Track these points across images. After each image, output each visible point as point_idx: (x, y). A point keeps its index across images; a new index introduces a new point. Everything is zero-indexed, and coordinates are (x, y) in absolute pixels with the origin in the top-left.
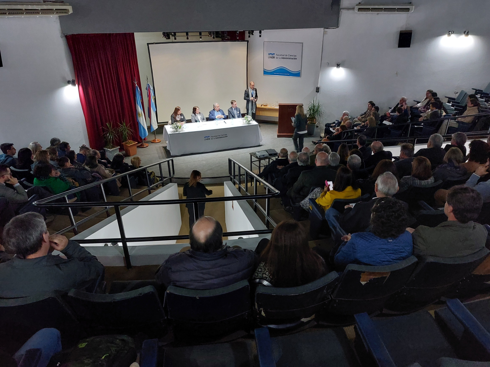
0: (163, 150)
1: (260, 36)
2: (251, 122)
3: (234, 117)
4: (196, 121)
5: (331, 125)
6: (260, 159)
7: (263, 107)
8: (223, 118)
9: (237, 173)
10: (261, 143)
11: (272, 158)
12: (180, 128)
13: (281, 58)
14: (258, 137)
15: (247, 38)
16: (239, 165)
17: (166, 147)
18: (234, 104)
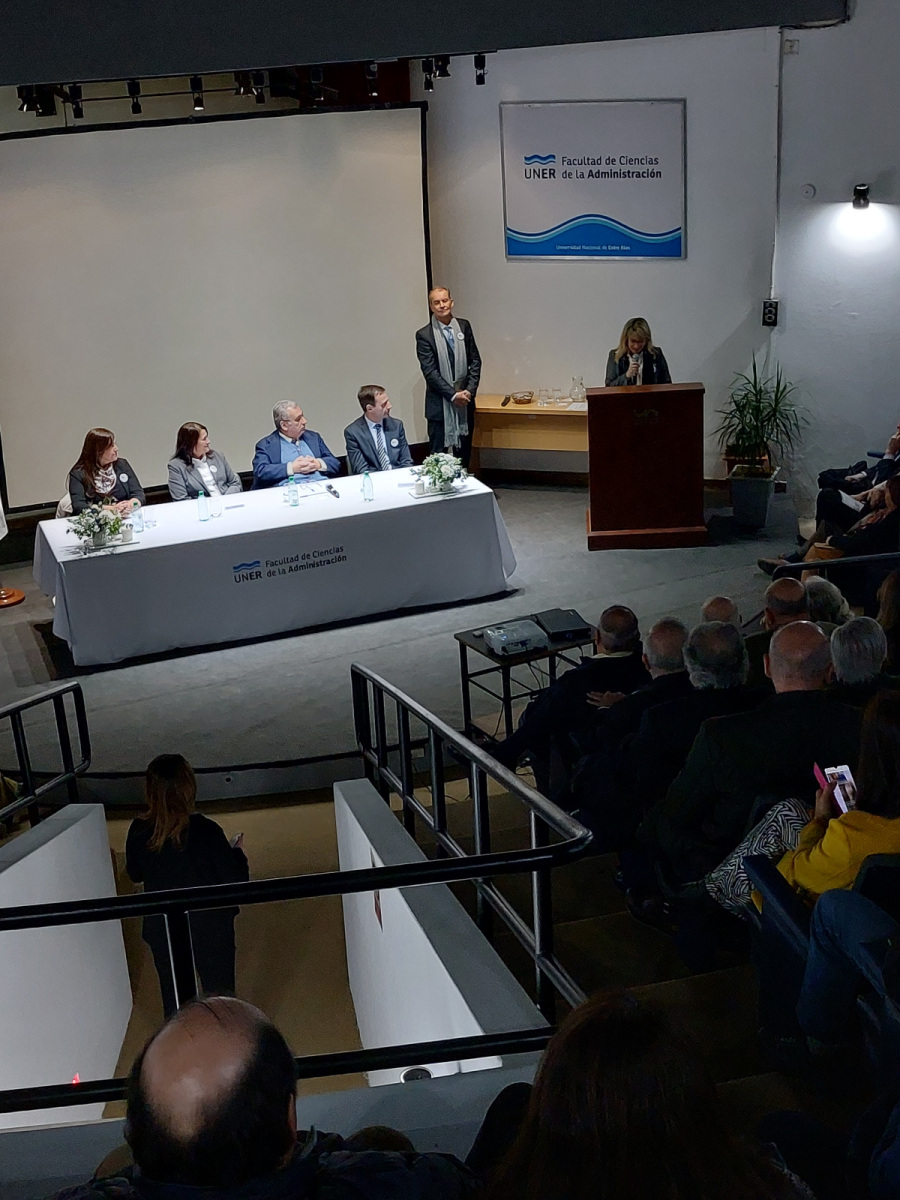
0: (34, 644)
1: (480, 80)
2: (457, 483)
3: (374, 465)
4: (193, 494)
5: (848, 478)
6: (506, 660)
7: (512, 407)
8: (322, 473)
9: (393, 736)
10: (511, 582)
11: (564, 653)
12: (114, 531)
13: (586, 175)
14: (492, 551)
15: (418, 92)
16: (401, 703)
17: (51, 624)
18: (374, 405)
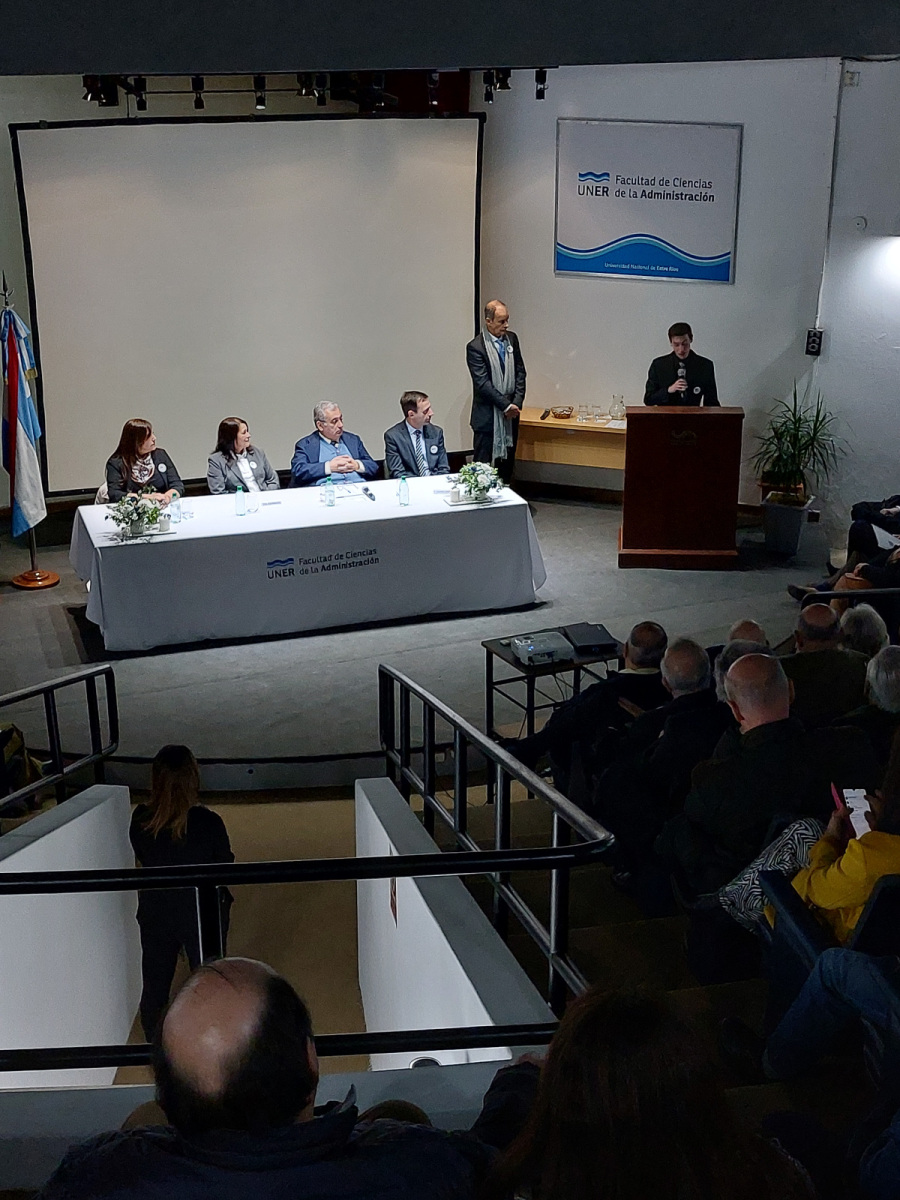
0: (66, 626)
1: (540, 95)
2: (492, 493)
3: (412, 470)
4: (230, 488)
6: (533, 670)
7: (550, 421)
8: (359, 474)
9: (417, 738)
10: (540, 595)
11: (589, 667)
12: (152, 520)
13: (639, 195)
14: (524, 562)
15: (478, 104)
16: (426, 702)
17: (84, 608)
18: (416, 412)
